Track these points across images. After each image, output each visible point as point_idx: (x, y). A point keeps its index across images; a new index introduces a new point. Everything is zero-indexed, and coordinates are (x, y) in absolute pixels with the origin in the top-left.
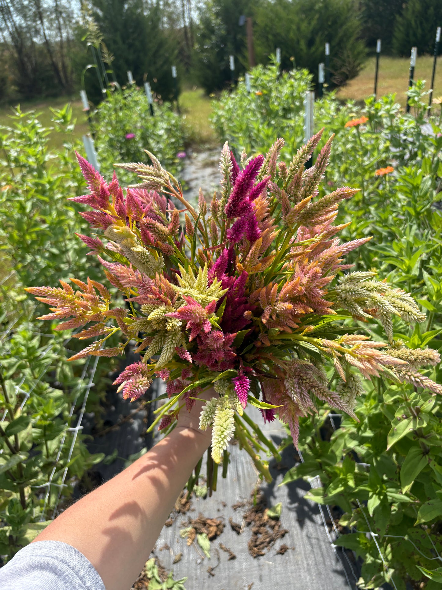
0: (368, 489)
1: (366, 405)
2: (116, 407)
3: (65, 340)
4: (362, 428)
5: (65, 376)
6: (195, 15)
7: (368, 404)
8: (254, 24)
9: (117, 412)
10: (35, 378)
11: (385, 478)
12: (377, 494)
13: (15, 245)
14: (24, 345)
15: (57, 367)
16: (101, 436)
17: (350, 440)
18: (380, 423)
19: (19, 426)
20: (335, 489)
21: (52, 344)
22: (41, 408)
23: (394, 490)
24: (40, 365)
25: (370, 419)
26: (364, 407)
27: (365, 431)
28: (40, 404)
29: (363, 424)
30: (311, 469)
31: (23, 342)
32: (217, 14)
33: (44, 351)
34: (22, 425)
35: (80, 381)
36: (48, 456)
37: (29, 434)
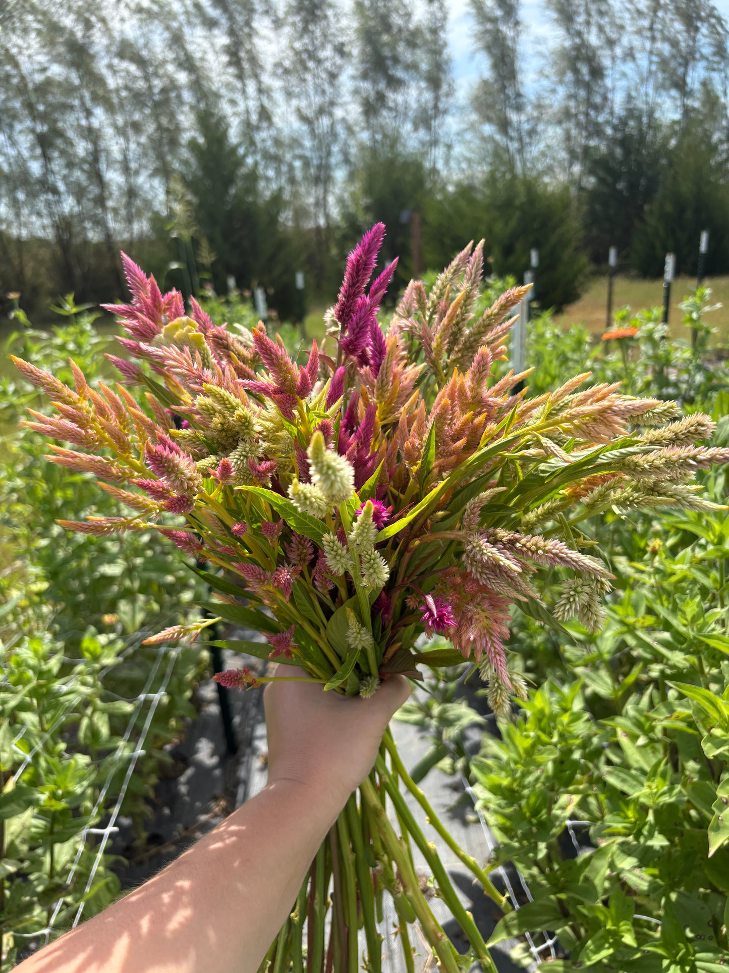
0: (660, 951)
1: (650, 787)
2: (172, 810)
3: (103, 668)
4: (645, 832)
5: (94, 732)
6: (335, 212)
7: (654, 786)
8: (424, 222)
9: (173, 819)
10: (43, 730)
11: (689, 934)
12: (677, 963)
13: (37, 504)
14: (33, 668)
15: (83, 715)
16: (141, 863)
17: (624, 856)
18: (676, 824)
19: (14, 806)
20: (598, 950)
21: (80, 673)
22: (52, 777)
23: (710, 955)
24: (57, 706)
25: (657, 813)
26: (646, 790)
27: (651, 836)
28: (49, 771)
29: (645, 824)
30: (545, 918)
31: (33, 662)
32: (367, 209)
33: (64, 684)
34: (19, 805)
35: (121, 743)
36: (52, 873)
37: (25, 827)
